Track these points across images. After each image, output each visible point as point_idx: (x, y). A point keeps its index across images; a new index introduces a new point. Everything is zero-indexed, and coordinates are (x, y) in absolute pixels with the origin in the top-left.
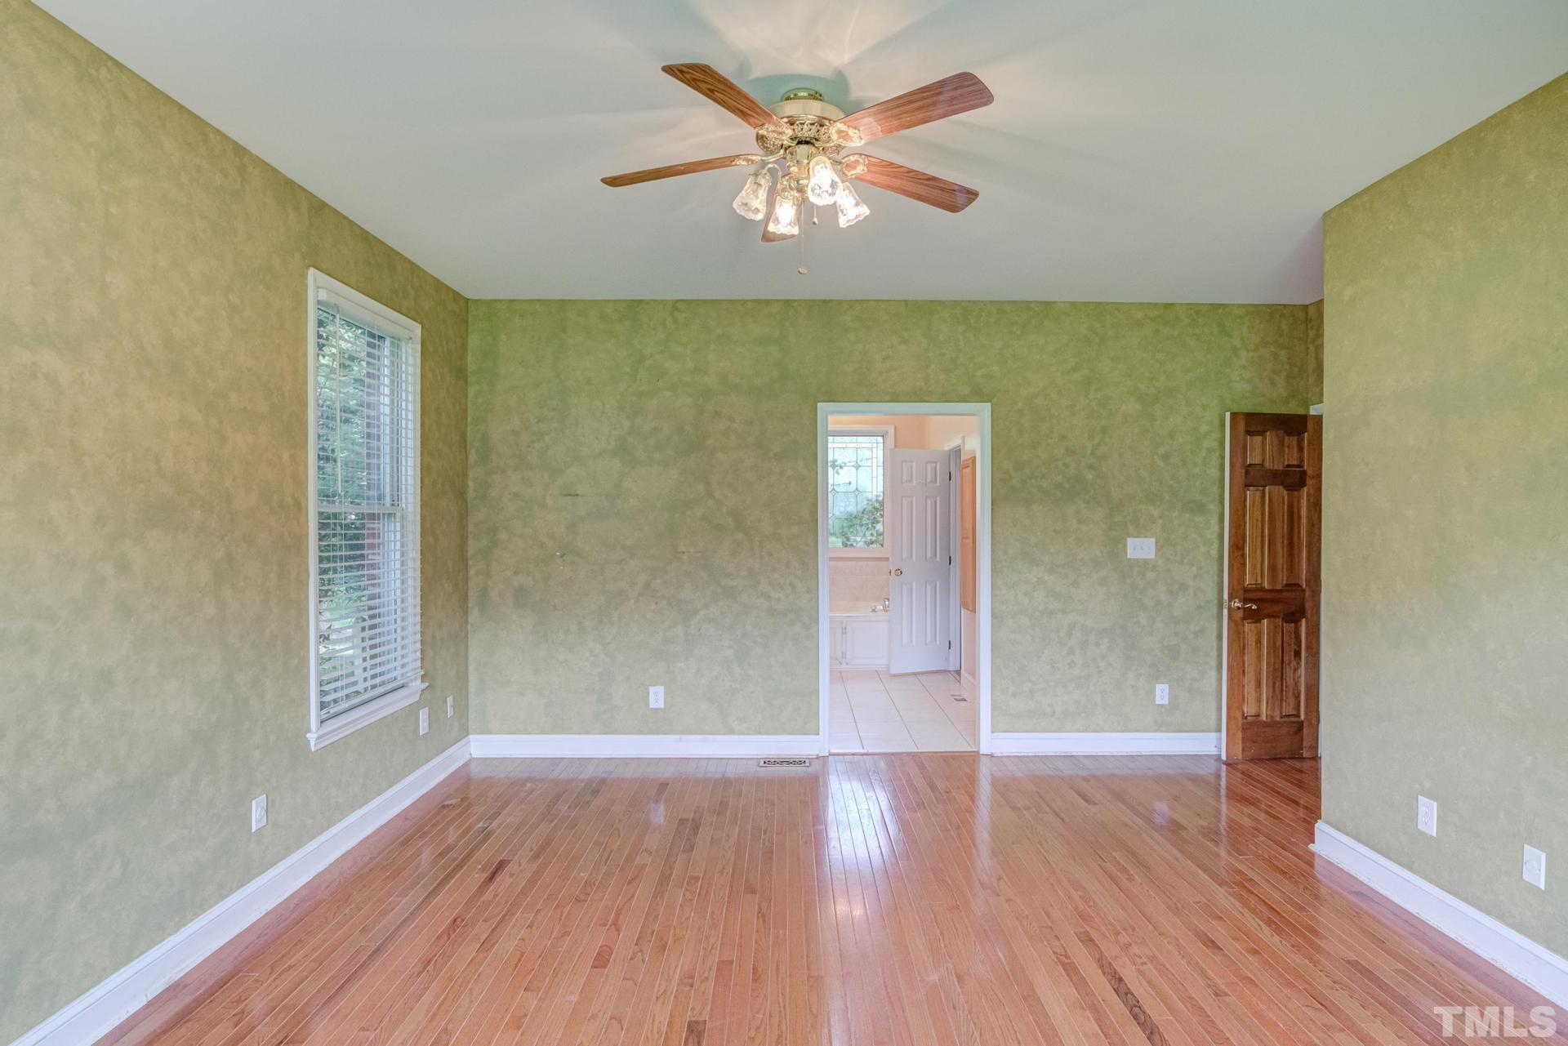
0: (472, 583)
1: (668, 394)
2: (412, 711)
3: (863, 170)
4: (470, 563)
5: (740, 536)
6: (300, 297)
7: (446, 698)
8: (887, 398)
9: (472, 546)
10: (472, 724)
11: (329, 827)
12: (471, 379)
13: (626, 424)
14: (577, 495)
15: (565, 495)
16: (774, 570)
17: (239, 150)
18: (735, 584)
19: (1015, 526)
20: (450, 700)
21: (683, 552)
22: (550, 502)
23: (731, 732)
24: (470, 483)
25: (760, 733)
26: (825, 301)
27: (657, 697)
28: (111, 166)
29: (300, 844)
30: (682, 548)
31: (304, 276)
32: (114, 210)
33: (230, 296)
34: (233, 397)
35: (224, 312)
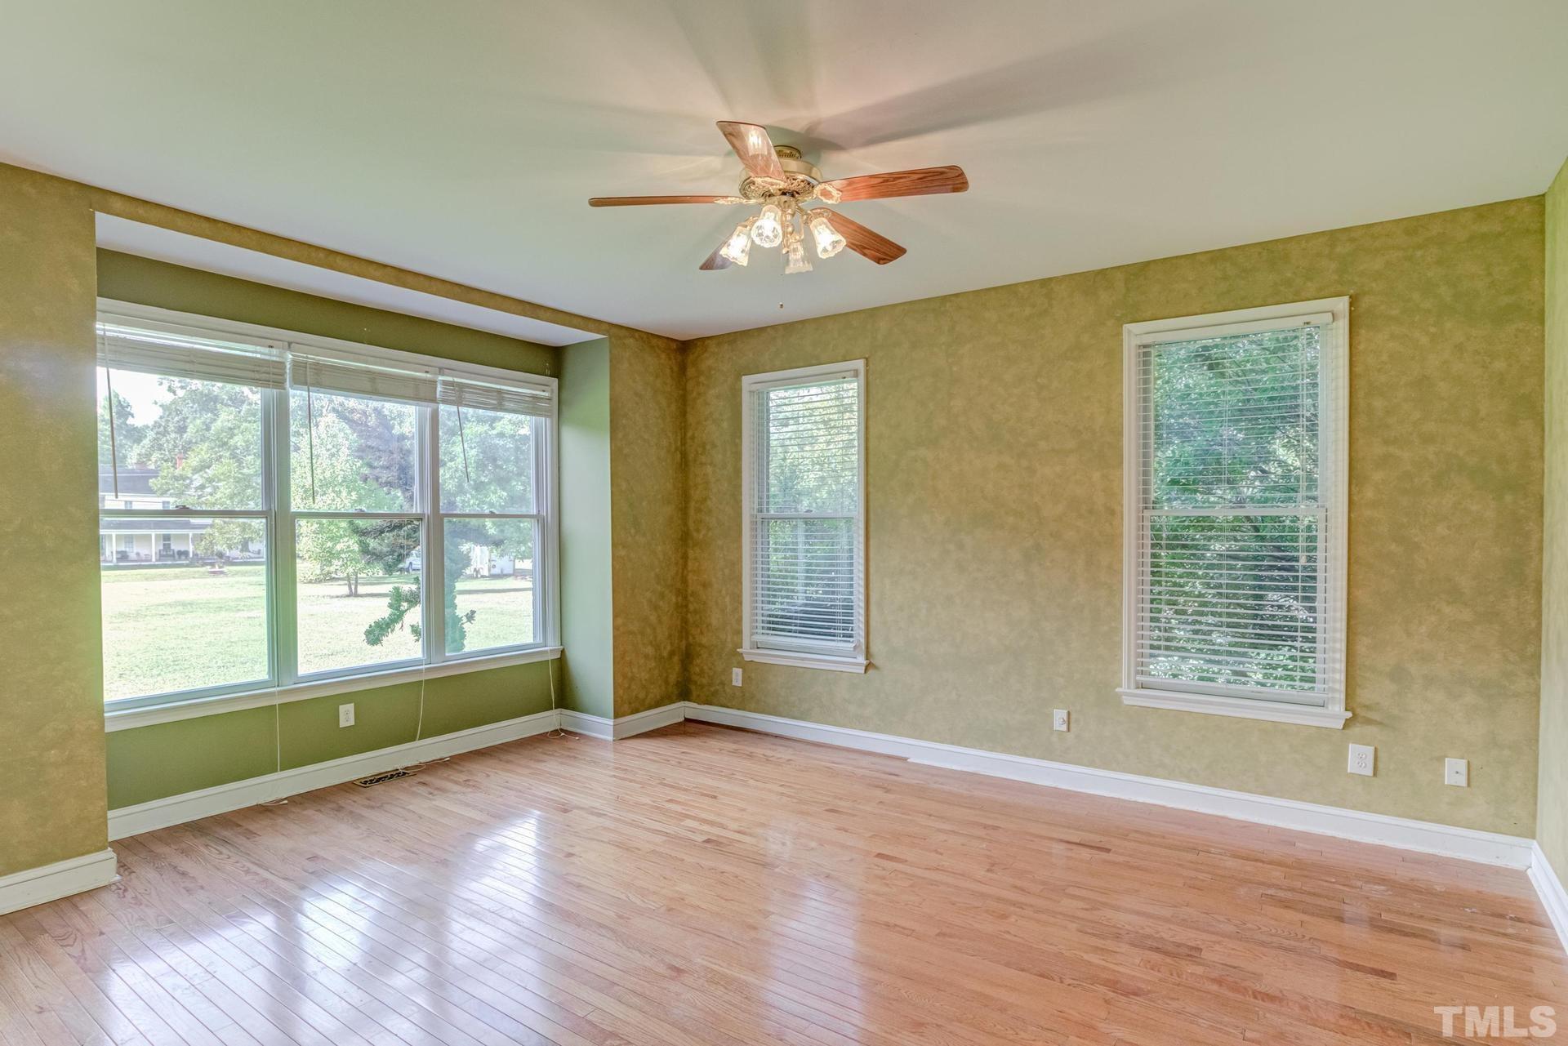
10: (1538, 826)
11: (1148, 774)
20: (1455, 764)
29: (1106, 767)
31: (1119, 334)
32: (955, 369)
33: (1039, 380)
34: (1043, 444)
35: (1032, 393)
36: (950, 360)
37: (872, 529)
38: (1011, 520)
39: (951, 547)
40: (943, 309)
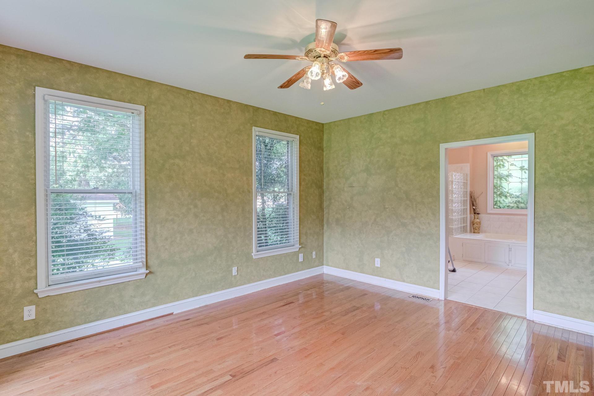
0: (325, 216)
1: (382, 147)
2: (296, 254)
3: (347, 58)
4: (324, 210)
5: (408, 202)
6: (250, 136)
7: (313, 252)
8: (473, 138)
9: (325, 204)
10: (325, 262)
11: (260, 281)
12: (324, 150)
13: (368, 160)
14: (353, 187)
15: (350, 187)
16: (422, 217)
17: (229, 101)
18: (406, 221)
19: (551, 199)
20: (314, 253)
21: (387, 208)
22: (345, 189)
23: (404, 281)
24: (324, 184)
25: (415, 284)
26: (443, 99)
27: (378, 262)
28: (192, 115)
29: (249, 283)
30: (387, 207)
31: (251, 129)
32: (193, 125)
33: (226, 139)
34: (227, 164)
35: (224, 144)
36: (191, 121)
37: (148, 199)
38: (216, 194)
39: (192, 207)
40: (187, 96)
